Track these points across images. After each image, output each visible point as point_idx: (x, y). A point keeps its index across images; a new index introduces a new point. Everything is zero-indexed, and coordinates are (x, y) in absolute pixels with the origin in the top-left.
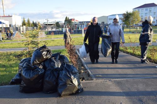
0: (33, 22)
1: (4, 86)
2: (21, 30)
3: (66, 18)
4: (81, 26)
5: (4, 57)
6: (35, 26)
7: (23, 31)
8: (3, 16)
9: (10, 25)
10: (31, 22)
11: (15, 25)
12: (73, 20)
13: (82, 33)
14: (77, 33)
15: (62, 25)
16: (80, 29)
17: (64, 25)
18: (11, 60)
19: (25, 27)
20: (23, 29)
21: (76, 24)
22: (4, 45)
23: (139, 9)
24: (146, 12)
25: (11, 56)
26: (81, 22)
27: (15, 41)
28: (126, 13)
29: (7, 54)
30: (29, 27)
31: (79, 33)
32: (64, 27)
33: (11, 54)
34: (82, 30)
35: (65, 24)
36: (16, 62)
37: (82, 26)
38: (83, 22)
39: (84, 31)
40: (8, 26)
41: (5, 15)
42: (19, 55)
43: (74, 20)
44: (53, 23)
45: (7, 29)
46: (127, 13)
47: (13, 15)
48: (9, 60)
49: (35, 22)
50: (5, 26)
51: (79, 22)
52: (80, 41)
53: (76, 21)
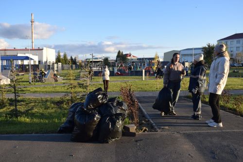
0: (71, 57)
1: (51, 134)
2: (56, 69)
3: (119, 52)
4: (141, 65)
5: (40, 104)
6: (73, 64)
7: (57, 71)
8: (31, 48)
9: (39, 62)
10: (69, 58)
11: (46, 62)
12: (128, 55)
13: (142, 75)
14: (135, 75)
15: (112, 63)
16: (139, 69)
17: (116, 63)
18: (49, 107)
19: (60, 64)
20: (58, 67)
21: (133, 62)
22: (35, 89)
23: (227, 41)
24: (238, 45)
25: (48, 103)
26: (140, 59)
27: (48, 84)
28: (207, 47)
29: (42, 100)
30: (65, 65)
31: (137, 75)
32: (116, 65)
33: (47, 101)
34: (142, 71)
35: (116, 61)
36: (55, 111)
37: (143, 64)
38: (143, 59)
39: (145, 72)
40: (37, 63)
41: (34, 48)
42: (58, 102)
43: (130, 55)
44: (101, 60)
45: (35, 67)
46: (209, 46)
47: (45, 48)
48: (47, 108)
49: (73, 58)
50: (32, 63)
51: (138, 59)
52: (139, 86)
53: (134, 57)
